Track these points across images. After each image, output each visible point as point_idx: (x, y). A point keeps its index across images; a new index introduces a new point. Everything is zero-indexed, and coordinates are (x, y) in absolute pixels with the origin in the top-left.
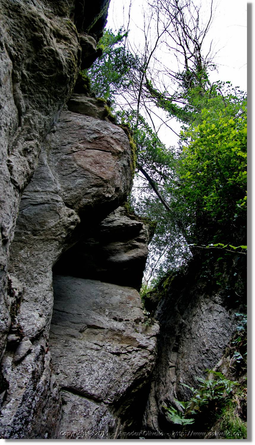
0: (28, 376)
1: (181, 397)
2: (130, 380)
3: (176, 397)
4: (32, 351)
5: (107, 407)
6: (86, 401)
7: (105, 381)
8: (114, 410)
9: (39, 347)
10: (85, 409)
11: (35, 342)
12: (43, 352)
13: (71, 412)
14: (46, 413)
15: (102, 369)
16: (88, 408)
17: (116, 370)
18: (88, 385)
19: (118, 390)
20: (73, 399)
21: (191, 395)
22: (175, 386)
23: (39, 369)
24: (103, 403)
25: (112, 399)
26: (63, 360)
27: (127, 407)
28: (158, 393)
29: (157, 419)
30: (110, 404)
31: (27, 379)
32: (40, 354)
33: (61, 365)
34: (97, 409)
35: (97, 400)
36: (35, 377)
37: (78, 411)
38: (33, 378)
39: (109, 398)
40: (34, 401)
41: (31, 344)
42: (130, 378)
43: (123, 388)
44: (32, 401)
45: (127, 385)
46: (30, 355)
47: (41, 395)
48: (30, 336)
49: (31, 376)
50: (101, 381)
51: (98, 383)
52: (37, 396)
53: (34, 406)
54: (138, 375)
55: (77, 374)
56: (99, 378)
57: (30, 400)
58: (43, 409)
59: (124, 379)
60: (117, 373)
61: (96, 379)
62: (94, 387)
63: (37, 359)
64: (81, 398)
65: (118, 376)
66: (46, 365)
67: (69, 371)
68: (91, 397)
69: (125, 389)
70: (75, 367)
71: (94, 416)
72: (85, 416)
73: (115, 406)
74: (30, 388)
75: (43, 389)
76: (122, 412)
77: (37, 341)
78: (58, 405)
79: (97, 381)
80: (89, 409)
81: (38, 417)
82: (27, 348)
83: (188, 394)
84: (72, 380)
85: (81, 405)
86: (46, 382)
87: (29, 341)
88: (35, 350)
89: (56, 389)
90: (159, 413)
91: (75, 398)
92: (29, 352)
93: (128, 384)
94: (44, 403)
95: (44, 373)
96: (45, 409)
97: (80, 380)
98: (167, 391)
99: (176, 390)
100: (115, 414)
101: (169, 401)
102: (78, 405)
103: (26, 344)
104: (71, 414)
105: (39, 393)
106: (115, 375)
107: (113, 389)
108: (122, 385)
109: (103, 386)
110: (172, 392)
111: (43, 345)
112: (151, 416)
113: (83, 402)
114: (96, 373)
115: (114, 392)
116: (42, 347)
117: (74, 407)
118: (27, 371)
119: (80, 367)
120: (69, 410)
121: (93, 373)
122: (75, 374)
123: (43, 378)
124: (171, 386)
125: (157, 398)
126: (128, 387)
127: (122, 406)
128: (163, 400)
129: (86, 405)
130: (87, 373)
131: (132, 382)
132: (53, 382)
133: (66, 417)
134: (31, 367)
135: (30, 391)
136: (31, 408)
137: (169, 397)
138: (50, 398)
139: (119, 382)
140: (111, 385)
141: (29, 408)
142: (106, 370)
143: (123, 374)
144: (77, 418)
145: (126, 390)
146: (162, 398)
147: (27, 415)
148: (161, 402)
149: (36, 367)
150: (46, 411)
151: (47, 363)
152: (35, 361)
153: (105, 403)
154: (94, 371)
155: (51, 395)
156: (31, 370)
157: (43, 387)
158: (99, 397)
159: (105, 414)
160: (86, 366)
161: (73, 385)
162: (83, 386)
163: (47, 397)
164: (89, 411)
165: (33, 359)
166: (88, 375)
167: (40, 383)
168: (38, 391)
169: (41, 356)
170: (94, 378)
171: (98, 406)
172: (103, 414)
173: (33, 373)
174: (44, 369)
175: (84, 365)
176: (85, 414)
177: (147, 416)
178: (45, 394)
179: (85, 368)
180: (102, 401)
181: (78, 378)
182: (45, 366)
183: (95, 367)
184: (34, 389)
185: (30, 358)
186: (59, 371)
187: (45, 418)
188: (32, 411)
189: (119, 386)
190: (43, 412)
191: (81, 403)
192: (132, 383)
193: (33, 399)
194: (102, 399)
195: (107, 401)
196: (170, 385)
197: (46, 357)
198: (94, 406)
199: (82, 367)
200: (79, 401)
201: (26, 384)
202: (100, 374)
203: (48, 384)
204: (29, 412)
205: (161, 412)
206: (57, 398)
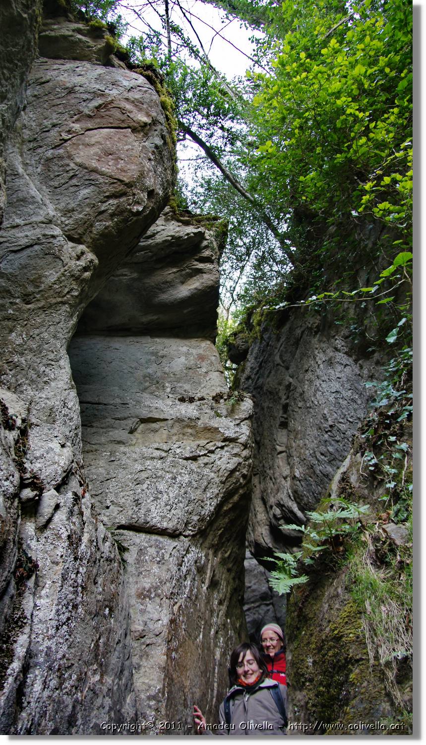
0: (63, 544)
1: (299, 498)
2: (218, 494)
3: (292, 498)
4: (61, 504)
5: (190, 541)
6: (156, 540)
7: (181, 505)
8: (201, 542)
9: (70, 495)
10: (158, 552)
11: (62, 489)
12: (77, 498)
13: (137, 560)
14: (99, 582)
15: (173, 487)
16: (161, 549)
17: (195, 484)
18: (156, 516)
19: (203, 513)
20: (138, 541)
21: (313, 494)
22: (289, 482)
23: (76, 528)
24: (182, 538)
25: (194, 528)
26: (112, 484)
27: (220, 532)
28: (265, 494)
29: (268, 532)
30: (193, 536)
31: (62, 548)
32: (74, 505)
33: (111, 492)
34: (174, 548)
35: (174, 535)
36: (74, 541)
37: (147, 558)
38: (71, 544)
39: (190, 528)
40: (79, 575)
41: (57, 494)
42: (217, 492)
43: (209, 508)
44: (77, 576)
45: (215, 503)
46: (59, 512)
47: (88, 563)
48: (53, 483)
49: (67, 543)
50: (175, 506)
51: (170, 511)
52: (82, 566)
53: (80, 581)
54: (229, 484)
55: (137, 503)
56: (171, 502)
57: (73, 576)
58: (95, 579)
59: (208, 496)
60: (196, 488)
61: (166, 505)
62: (166, 517)
63: (71, 513)
64: (148, 536)
65: (199, 492)
66: (86, 516)
67: (123, 500)
68: (163, 532)
69: (212, 509)
70: (132, 492)
71: (171, 559)
72: (159, 562)
73: (200, 536)
74: (69, 561)
75: (89, 554)
76: (213, 540)
77: (65, 486)
78: (116, 564)
79: (169, 507)
80: (163, 551)
81: (89, 594)
82: (53, 504)
83: (309, 493)
84: (130, 513)
85: (151, 547)
86: (91, 541)
87: (53, 492)
88: (65, 502)
89: (108, 544)
90: (270, 522)
91: (140, 539)
92: (57, 507)
93: (215, 501)
94: (95, 571)
95: (85, 530)
96: (97, 578)
97: (142, 511)
98: (278, 490)
99: (292, 487)
100: (204, 545)
101: (283, 506)
102: (146, 548)
103: (50, 497)
104: (138, 563)
105: (84, 561)
106: (193, 492)
107: (194, 513)
108: (206, 504)
109: (179, 513)
110: (285, 492)
111: (75, 491)
112: (259, 528)
113: (153, 543)
114: (165, 496)
115: (196, 518)
116: (75, 494)
117: (141, 552)
118: (60, 537)
119: (140, 490)
120: (134, 558)
121: (160, 496)
122: (134, 504)
123: (85, 538)
124: (283, 481)
125: (264, 501)
126: (217, 504)
127: (212, 532)
128: (273, 504)
129: (157, 546)
130: (152, 498)
131: (222, 495)
132: (102, 536)
133: (131, 569)
134: (65, 529)
135: (70, 564)
136: (77, 587)
137: (282, 499)
138: (102, 560)
139: (203, 501)
140: (190, 508)
141: (74, 587)
142: (180, 487)
143: (206, 487)
144: (148, 567)
145: (215, 509)
146: (272, 500)
147: (73, 597)
148: (271, 507)
149: (72, 527)
150: (100, 580)
151: (87, 512)
152: (68, 519)
153: (186, 536)
154: (161, 492)
155: (103, 555)
156: (65, 535)
157: (89, 551)
158: (175, 531)
159: (188, 551)
160: (148, 488)
161: (134, 521)
162: (149, 519)
163: (97, 561)
164: (163, 554)
165: (64, 517)
166: (153, 501)
167: (83, 547)
168: (81, 560)
169: (76, 508)
170: (163, 504)
171: (176, 544)
172: (184, 553)
173: (69, 537)
174: (84, 524)
175: (145, 486)
176: (158, 559)
177: (254, 527)
178: (93, 559)
179: (146, 490)
180: (181, 534)
181: (140, 509)
182: (85, 518)
183: (162, 486)
184: (76, 559)
185: (60, 517)
186: (108, 503)
187: (101, 589)
188: (80, 589)
189: (202, 507)
190: (95, 583)
191: (150, 544)
192: (222, 498)
193: (78, 572)
194: (181, 532)
195: (187, 533)
196: (281, 481)
197: (84, 504)
198: (169, 544)
199: (143, 490)
200: (147, 542)
201: (62, 556)
202: (171, 495)
203: (95, 544)
204: (75, 593)
205: (273, 521)
206: (112, 556)
